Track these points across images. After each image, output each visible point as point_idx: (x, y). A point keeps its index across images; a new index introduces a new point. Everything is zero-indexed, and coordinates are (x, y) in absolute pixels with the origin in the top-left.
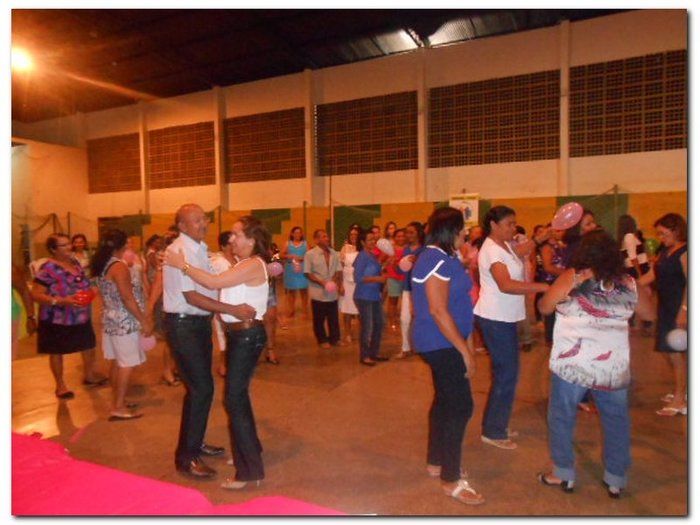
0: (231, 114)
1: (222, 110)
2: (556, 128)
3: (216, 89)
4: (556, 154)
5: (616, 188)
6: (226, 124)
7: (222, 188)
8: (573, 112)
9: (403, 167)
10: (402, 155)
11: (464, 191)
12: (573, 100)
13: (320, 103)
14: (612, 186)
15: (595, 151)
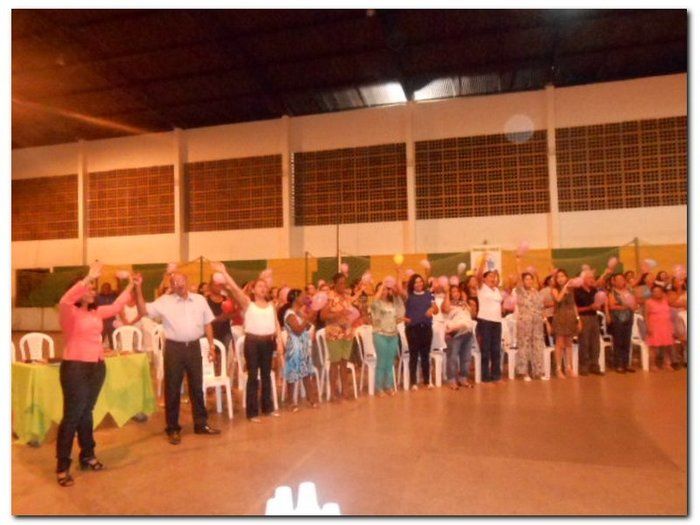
0: (192, 158)
1: (183, 154)
2: (545, 183)
3: (177, 131)
4: (546, 209)
5: (636, 241)
6: (187, 169)
7: (182, 236)
8: (560, 170)
9: (391, 218)
10: (389, 206)
11: (485, 243)
12: (560, 158)
13: (298, 151)
14: (631, 239)
15: (582, 207)
